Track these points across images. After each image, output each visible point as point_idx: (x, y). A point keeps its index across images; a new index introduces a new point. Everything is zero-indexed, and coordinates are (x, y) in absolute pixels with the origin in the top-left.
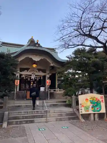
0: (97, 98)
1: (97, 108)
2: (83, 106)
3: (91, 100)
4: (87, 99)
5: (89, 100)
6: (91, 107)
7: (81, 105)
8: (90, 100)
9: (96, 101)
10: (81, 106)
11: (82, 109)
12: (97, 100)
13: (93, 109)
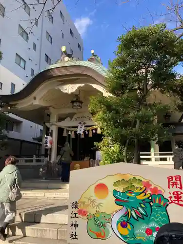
0: (147, 185)
1: (145, 227)
2: (83, 213)
3: (120, 189)
4: (101, 187)
5: (111, 188)
6: (116, 218)
7: (76, 207)
8: (115, 192)
9: (141, 197)
10: (76, 211)
11: (76, 226)
12: (149, 192)
13: (125, 231)
